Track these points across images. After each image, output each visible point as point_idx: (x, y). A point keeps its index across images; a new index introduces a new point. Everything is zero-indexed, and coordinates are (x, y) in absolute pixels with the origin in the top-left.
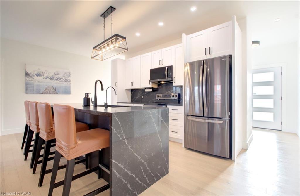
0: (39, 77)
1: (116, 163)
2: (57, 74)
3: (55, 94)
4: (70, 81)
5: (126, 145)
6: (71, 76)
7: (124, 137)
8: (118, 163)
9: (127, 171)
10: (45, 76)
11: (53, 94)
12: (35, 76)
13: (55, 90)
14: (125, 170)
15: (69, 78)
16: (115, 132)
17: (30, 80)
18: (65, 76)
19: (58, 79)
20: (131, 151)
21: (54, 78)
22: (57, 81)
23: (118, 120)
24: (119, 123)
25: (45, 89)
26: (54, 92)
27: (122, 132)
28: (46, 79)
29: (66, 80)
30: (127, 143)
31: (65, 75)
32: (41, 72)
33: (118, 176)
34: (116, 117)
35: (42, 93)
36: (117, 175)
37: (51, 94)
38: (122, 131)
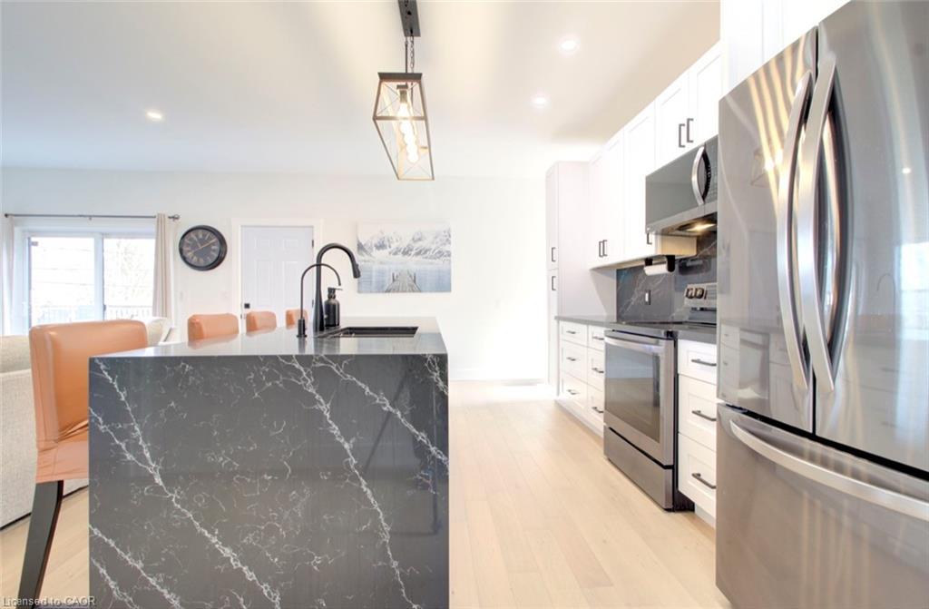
0: (381, 251)
1: (108, 544)
2: (420, 240)
3: (413, 291)
4: (449, 255)
5: (158, 489)
6: (452, 239)
7: (148, 455)
8: (117, 544)
9: (158, 588)
10: (394, 246)
11: (410, 291)
12: (374, 249)
13: (415, 281)
14: (152, 581)
15: (446, 248)
16: (102, 427)
17: (365, 261)
18: (437, 243)
19: (421, 251)
20: (184, 515)
21: (411, 250)
22: (419, 258)
23: (116, 386)
24: (123, 399)
25: (394, 280)
26: (412, 286)
27: (135, 431)
28: (395, 254)
29: (439, 252)
30: (158, 480)
31: (438, 240)
32: (386, 239)
33: (115, 592)
34: (106, 373)
35: (388, 291)
36: (112, 587)
37: (405, 291)
38: (137, 428)
